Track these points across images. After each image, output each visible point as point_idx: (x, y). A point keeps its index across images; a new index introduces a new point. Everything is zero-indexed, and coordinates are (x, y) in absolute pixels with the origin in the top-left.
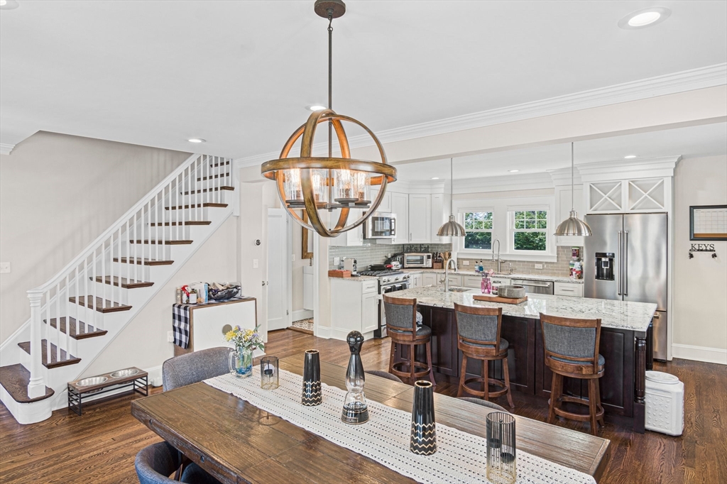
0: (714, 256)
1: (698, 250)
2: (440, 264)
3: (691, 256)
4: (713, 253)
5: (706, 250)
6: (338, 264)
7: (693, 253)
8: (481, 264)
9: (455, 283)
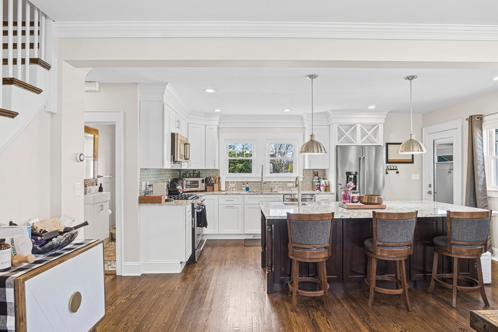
0: (397, 172)
1: (391, 169)
2: (212, 187)
3: (387, 173)
4: (396, 171)
5: (394, 169)
6: (144, 189)
7: (388, 171)
8: (248, 186)
9: (237, 203)
